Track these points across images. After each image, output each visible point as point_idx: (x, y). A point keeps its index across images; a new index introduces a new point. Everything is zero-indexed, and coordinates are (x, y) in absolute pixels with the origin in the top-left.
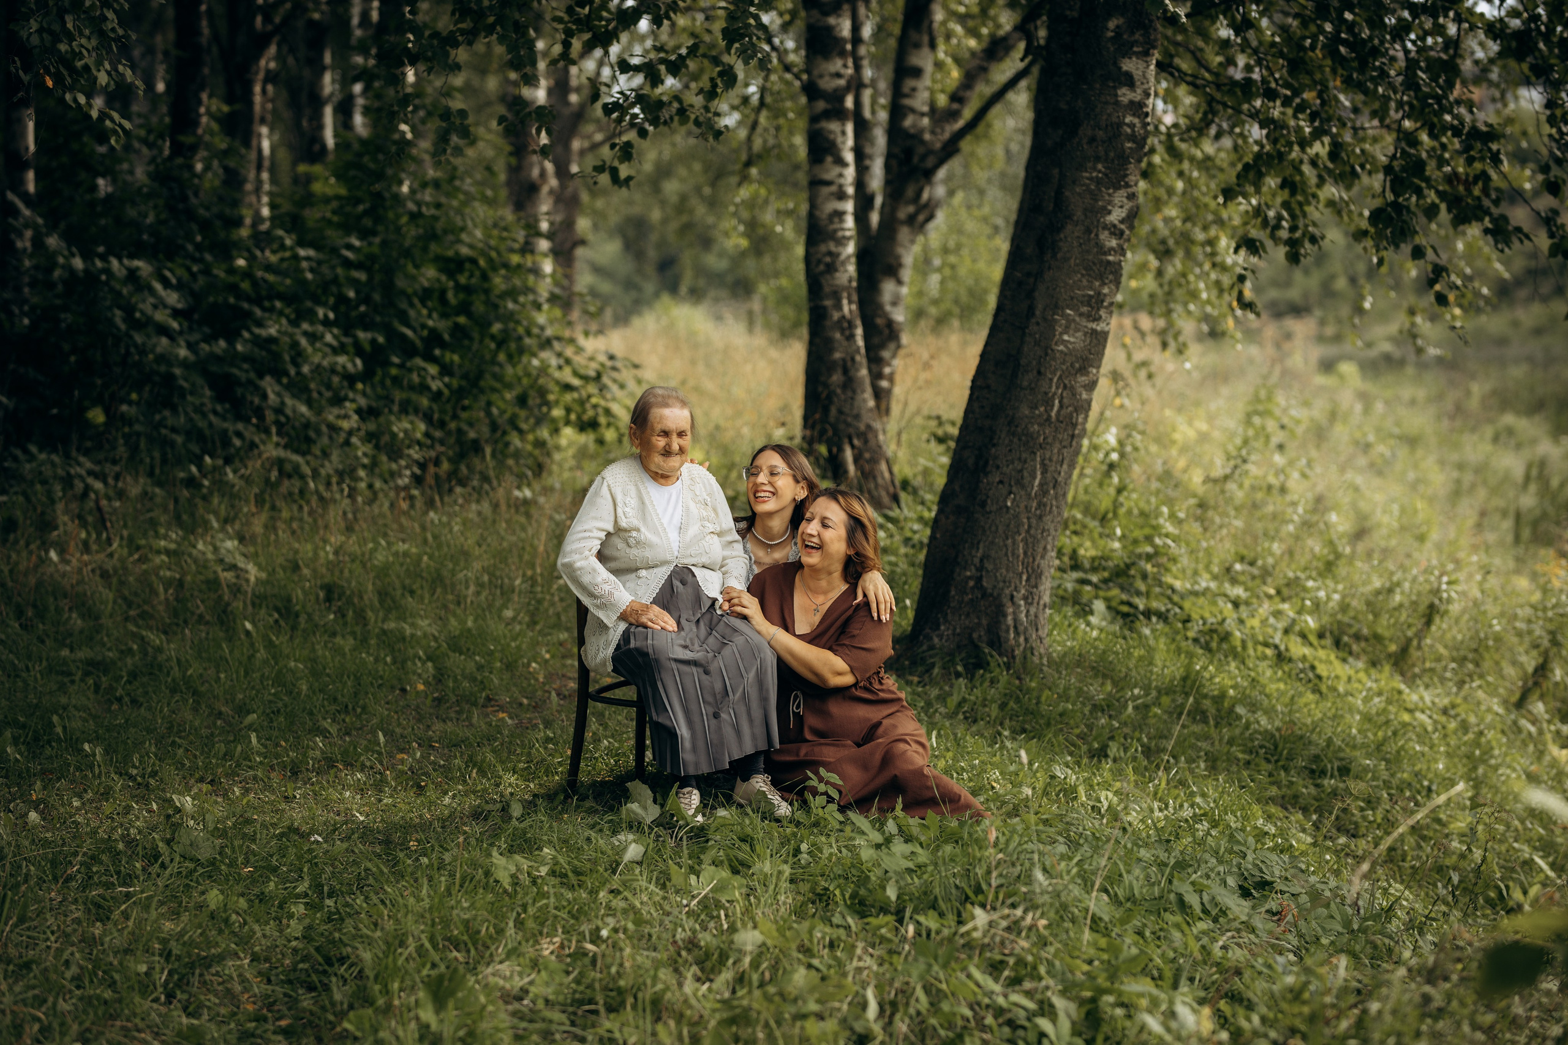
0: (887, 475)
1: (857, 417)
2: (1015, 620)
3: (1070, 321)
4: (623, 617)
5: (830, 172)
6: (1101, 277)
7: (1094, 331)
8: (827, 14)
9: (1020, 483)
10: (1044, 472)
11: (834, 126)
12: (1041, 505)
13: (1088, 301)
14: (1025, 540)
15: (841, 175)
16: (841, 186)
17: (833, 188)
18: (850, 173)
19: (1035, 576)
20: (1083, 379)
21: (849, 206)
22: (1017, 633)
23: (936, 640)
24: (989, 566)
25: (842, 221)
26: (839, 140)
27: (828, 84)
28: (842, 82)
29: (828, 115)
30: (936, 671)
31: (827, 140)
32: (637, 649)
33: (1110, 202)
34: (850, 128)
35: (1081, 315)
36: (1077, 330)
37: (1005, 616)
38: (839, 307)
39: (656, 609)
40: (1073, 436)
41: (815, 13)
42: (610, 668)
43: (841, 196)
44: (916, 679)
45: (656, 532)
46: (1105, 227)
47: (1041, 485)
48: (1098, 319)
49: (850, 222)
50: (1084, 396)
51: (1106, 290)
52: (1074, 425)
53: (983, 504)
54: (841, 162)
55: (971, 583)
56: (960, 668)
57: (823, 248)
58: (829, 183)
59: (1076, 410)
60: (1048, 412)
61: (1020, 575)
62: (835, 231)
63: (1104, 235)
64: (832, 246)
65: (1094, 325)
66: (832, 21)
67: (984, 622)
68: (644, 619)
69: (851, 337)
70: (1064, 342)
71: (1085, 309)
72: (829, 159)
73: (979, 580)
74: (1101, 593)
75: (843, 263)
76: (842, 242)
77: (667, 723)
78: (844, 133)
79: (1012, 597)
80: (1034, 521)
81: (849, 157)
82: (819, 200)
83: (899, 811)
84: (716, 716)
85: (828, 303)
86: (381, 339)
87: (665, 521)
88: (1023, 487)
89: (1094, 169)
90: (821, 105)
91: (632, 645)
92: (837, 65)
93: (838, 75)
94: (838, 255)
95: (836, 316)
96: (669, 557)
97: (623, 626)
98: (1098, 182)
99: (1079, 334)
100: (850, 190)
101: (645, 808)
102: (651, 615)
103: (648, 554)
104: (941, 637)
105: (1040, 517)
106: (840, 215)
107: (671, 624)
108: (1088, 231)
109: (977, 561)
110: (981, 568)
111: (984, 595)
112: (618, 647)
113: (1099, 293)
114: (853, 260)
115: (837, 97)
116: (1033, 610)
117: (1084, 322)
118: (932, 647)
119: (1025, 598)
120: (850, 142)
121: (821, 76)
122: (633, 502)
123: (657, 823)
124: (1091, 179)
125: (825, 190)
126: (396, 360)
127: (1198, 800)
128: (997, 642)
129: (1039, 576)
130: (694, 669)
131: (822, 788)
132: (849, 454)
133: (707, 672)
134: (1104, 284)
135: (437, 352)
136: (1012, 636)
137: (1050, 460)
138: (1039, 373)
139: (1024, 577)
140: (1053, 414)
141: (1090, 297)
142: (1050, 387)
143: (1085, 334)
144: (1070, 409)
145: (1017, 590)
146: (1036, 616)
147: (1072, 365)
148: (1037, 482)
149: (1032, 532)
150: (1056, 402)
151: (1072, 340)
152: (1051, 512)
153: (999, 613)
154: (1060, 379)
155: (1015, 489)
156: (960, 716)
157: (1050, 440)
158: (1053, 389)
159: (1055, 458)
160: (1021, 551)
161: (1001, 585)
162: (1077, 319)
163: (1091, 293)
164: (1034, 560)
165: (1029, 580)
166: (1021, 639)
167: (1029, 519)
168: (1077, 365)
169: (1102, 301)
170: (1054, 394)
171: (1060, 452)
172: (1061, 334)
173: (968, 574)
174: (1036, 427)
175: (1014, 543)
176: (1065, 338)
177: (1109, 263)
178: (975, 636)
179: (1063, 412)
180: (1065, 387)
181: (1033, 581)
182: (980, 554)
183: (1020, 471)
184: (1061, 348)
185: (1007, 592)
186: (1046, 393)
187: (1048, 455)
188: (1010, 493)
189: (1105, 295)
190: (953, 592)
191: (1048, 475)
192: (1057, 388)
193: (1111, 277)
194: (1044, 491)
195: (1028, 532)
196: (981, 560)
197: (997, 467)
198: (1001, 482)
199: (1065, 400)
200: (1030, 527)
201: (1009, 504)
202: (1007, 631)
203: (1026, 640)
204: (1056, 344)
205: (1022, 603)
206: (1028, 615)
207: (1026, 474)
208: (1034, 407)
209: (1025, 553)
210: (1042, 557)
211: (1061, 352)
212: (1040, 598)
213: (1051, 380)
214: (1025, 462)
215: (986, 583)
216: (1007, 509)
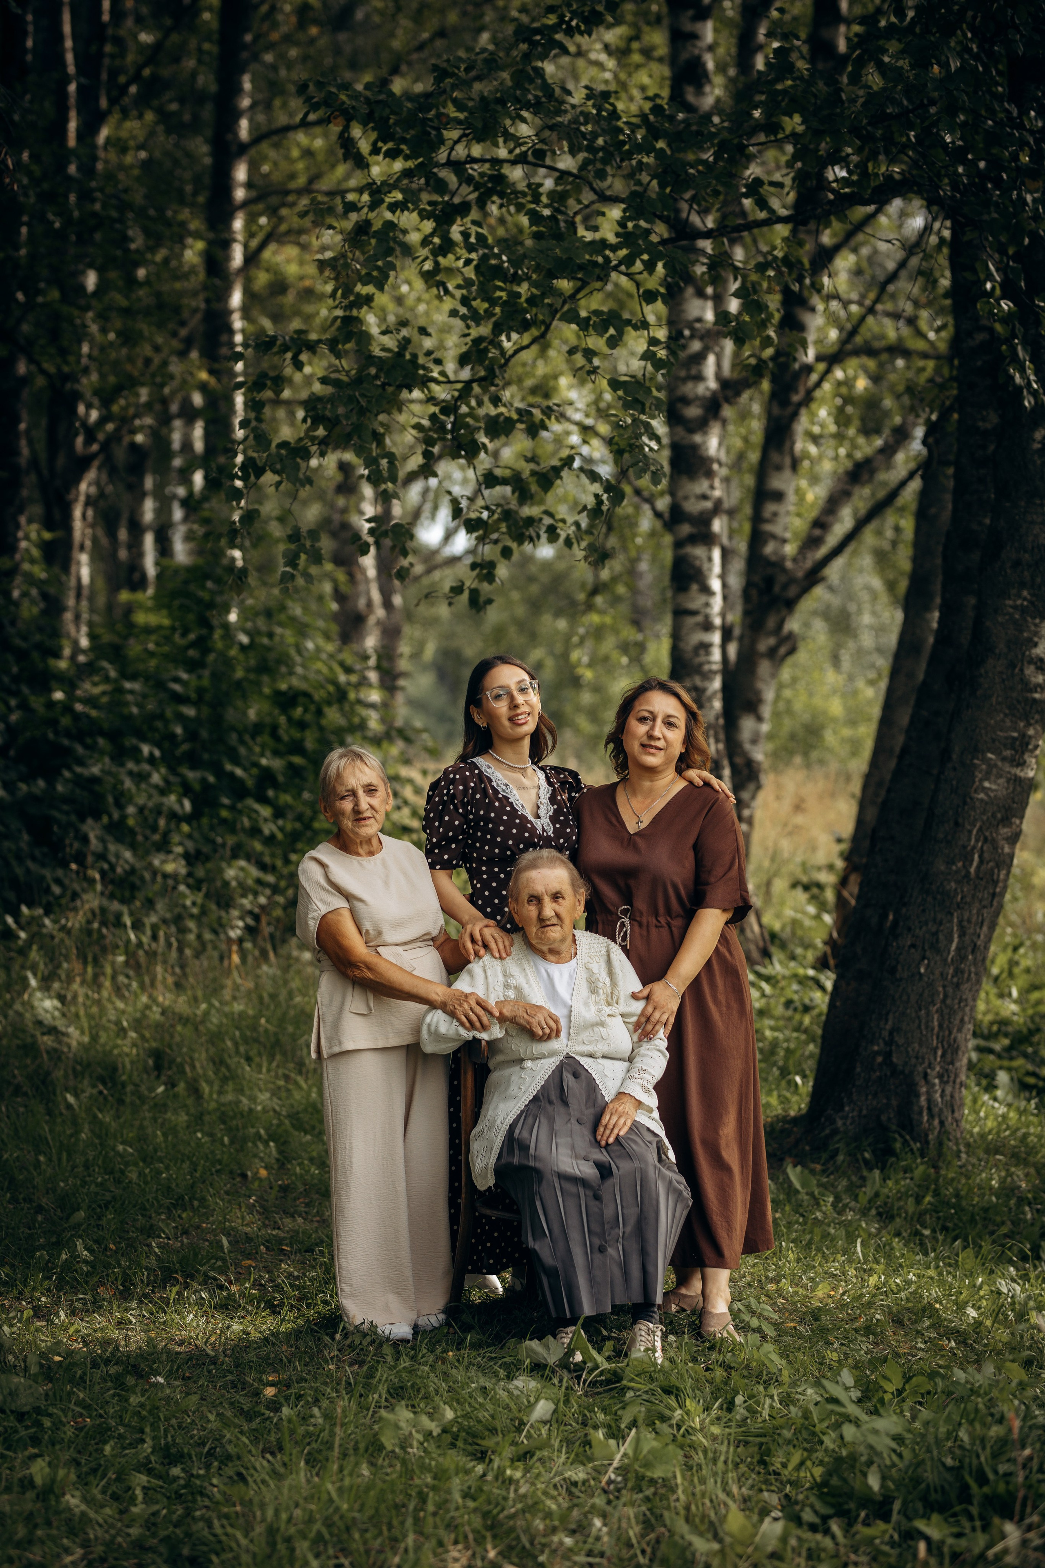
0: (756, 928)
2: (929, 1101)
3: (991, 766)
5: (695, 601)
6: (1026, 718)
7: (1018, 780)
8: (691, 431)
9: (935, 946)
10: (963, 935)
11: (699, 551)
12: (958, 971)
13: (1012, 744)
14: (940, 1012)
15: (707, 605)
16: (707, 617)
17: (699, 619)
18: (717, 603)
19: (952, 1050)
20: (1005, 831)
21: (716, 638)
22: (931, 1116)
23: (840, 1123)
24: (901, 1041)
25: (708, 654)
26: (705, 566)
27: (693, 507)
28: (708, 505)
29: (693, 539)
30: (840, 1158)
31: (693, 566)
33: (1036, 634)
34: (716, 554)
35: (1004, 759)
36: (999, 776)
37: (918, 1096)
40: (994, 895)
41: (680, 431)
43: (708, 626)
44: (818, 1167)
46: (1031, 661)
47: (958, 949)
48: (1022, 764)
49: (716, 655)
50: (1007, 850)
51: (1031, 732)
52: (995, 883)
53: (893, 971)
54: (707, 590)
55: (880, 1059)
56: (868, 1156)
58: (694, 613)
59: (998, 866)
60: (966, 867)
61: (935, 1050)
62: (701, 665)
63: (1030, 670)
64: (698, 681)
65: (1017, 771)
66: (698, 438)
67: (894, 1103)
70: (984, 790)
71: (1008, 753)
72: (695, 587)
73: (888, 1055)
74: (1006, 1063)
75: (710, 699)
76: (707, 676)
78: (710, 559)
79: (926, 1075)
80: (950, 990)
81: (717, 586)
82: (684, 631)
84: (602, 1249)
86: (211, 779)
88: (938, 951)
89: (1019, 596)
90: (686, 529)
92: (702, 486)
93: (705, 497)
94: (704, 690)
98: (1023, 610)
99: (1001, 781)
100: (718, 622)
101: (547, 1347)
104: (845, 1118)
105: (957, 986)
106: (706, 647)
108: (1012, 665)
109: (885, 1034)
110: (890, 1042)
111: (895, 1072)
113: (1023, 735)
114: (719, 695)
115: (705, 520)
116: (948, 1089)
117: (1007, 767)
118: (835, 1132)
119: (940, 1076)
120: (717, 568)
121: (686, 498)
124: (1015, 607)
125: (690, 621)
126: (226, 801)
128: (909, 1124)
129: (956, 1050)
130: (582, 1191)
134: (1029, 725)
135: (271, 793)
136: (925, 1118)
137: (969, 921)
138: (957, 824)
139: (939, 1053)
140: (972, 870)
141: (1014, 739)
142: (969, 840)
143: (1008, 781)
144: (991, 864)
145: (930, 1066)
146: (952, 1096)
147: (994, 815)
148: (954, 946)
149: (949, 1001)
150: (976, 856)
151: (994, 787)
152: (969, 979)
153: (912, 1092)
154: (980, 829)
155: (928, 954)
156: (873, 1212)
157: (968, 900)
158: (973, 842)
159: (974, 919)
160: (936, 1023)
161: (913, 1061)
162: (1000, 764)
163: (1015, 734)
164: (950, 1033)
165: (943, 1056)
166: (936, 1122)
167: (944, 987)
168: (999, 816)
169: (1028, 744)
170: (974, 847)
171: (978, 914)
172: (981, 780)
173: (876, 1048)
174: (953, 884)
175: (928, 1014)
176: (987, 784)
177: (1035, 700)
178: (884, 1118)
179: (983, 868)
180: (986, 840)
181: (949, 1057)
182: (888, 1027)
183: (936, 934)
184: (981, 796)
185: (920, 1069)
186: (964, 847)
187: (966, 915)
188: (924, 958)
189: (1030, 737)
190: (858, 1070)
191: (967, 938)
192: (977, 841)
193: (1037, 717)
194: (961, 956)
195: (944, 1001)
196: (891, 1033)
197: (909, 929)
198: (913, 946)
199: (986, 855)
200: (946, 996)
201: (922, 970)
202: (920, 1113)
203: (942, 1123)
204: (976, 791)
205: (937, 1081)
206: (942, 1096)
207: (941, 937)
208: (951, 862)
209: (940, 1026)
210: (960, 1030)
211: (982, 800)
212: (956, 1076)
213: (970, 832)
214: (941, 923)
215: (896, 1059)
216: (921, 976)
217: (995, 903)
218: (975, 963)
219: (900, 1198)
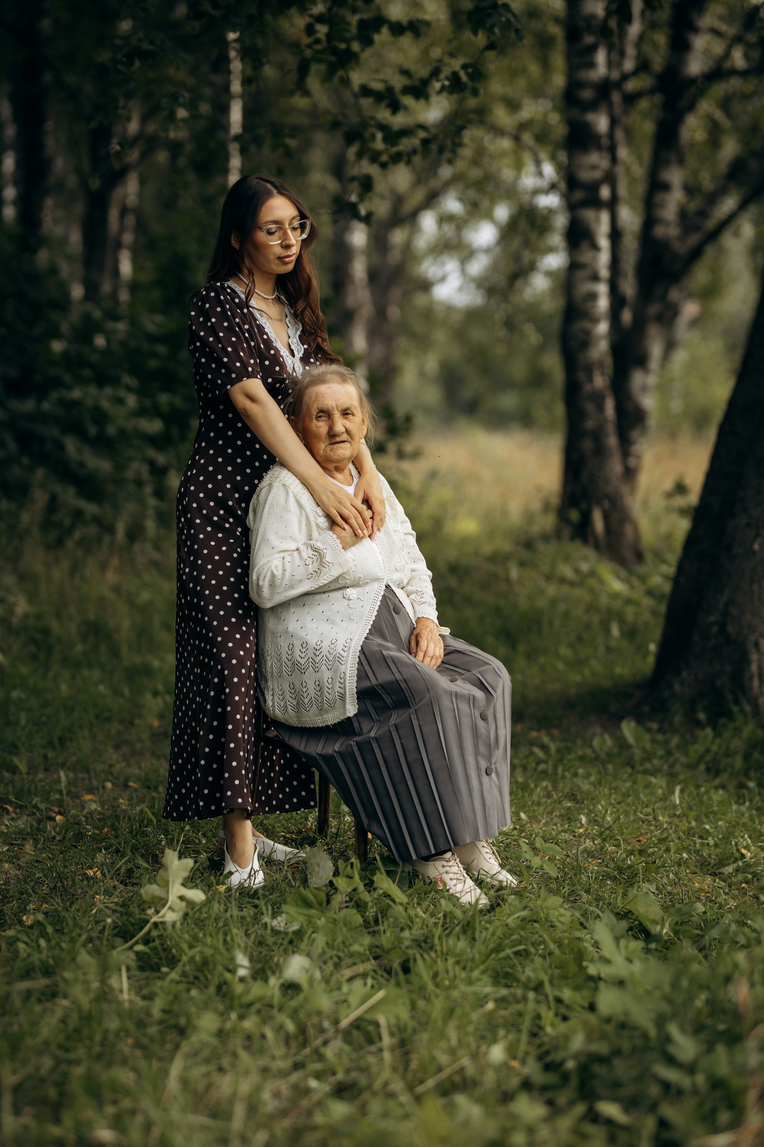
1: (606, 481)
2: (760, 667)
5: (586, 256)
8: (585, 111)
11: (589, 214)
15: (595, 259)
16: (595, 270)
17: (588, 271)
18: (604, 258)
21: (602, 289)
22: (761, 680)
23: (677, 687)
24: (734, 611)
25: (596, 301)
26: (595, 227)
27: (586, 175)
28: (597, 175)
29: (585, 204)
30: (677, 718)
31: (585, 227)
34: (605, 217)
37: (749, 662)
38: (590, 379)
41: (575, 110)
43: (595, 278)
44: (655, 726)
49: (603, 303)
53: (729, 548)
54: (595, 247)
55: (715, 629)
56: (702, 716)
57: (578, 326)
58: (586, 267)
62: (589, 310)
64: (585, 324)
66: (590, 117)
67: (729, 669)
69: (601, 408)
72: (585, 244)
73: (723, 625)
75: (597, 340)
76: (596, 321)
78: (598, 220)
79: (757, 644)
81: (604, 243)
82: (575, 283)
84: (488, 772)
85: (582, 376)
90: (579, 195)
92: (594, 158)
93: (594, 167)
94: (592, 332)
95: (587, 388)
100: (604, 272)
104: (682, 683)
106: (593, 296)
109: (721, 606)
110: (725, 614)
111: (729, 641)
114: (606, 338)
115: (594, 187)
118: (673, 694)
120: (606, 231)
121: (581, 168)
125: (581, 274)
128: (740, 689)
132: (598, 515)
133: (483, 717)
136: (756, 683)
145: (762, 635)
153: (743, 660)
155: (761, 531)
156: (702, 767)
161: (746, 631)
173: (712, 618)
178: (718, 683)
182: (725, 599)
185: (752, 638)
188: (757, 535)
190: (696, 638)
196: (727, 605)
197: (745, 510)
198: (748, 525)
201: (756, 547)
202: (751, 679)
215: (731, 629)
216: (754, 553)
219: (728, 754)
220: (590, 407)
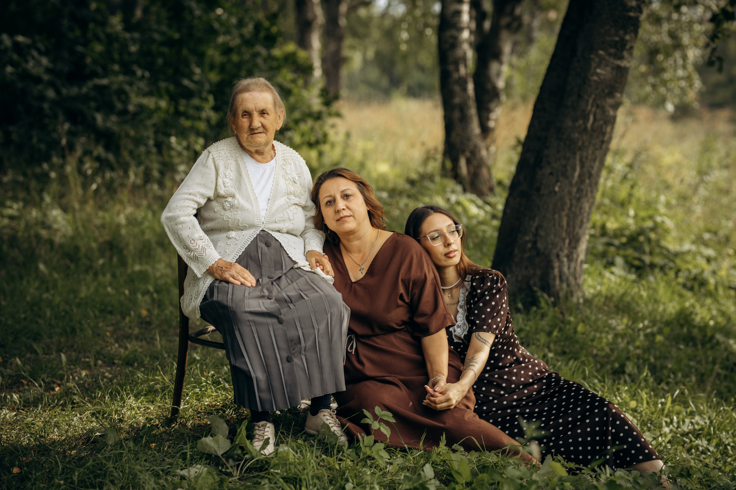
0: (488, 177)
1: (469, 139)
3: (601, 59)
4: (210, 272)
6: (624, 28)
7: (619, 68)
9: (565, 175)
10: (582, 166)
12: (579, 190)
13: (615, 45)
14: (568, 216)
19: (575, 241)
20: (610, 101)
21: (465, 8)
22: (561, 280)
24: (542, 233)
25: (461, 16)
32: (218, 302)
35: (610, 55)
36: (607, 65)
37: (553, 268)
38: (457, 70)
39: (239, 267)
40: (603, 142)
42: (198, 316)
43: (460, 1)
45: (248, 200)
47: (580, 176)
48: (622, 58)
49: (466, 17)
50: (611, 113)
51: (628, 37)
52: (604, 134)
53: (538, 189)
55: (529, 245)
56: (520, 306)
57: (449, 33)
59: (605, 123)
60: (585, 124)
61: (564, 240)
62: (456, 23)
64: (454, 32)
65: (619, 63)
67: (538, 272)
68: (227, 275)
69: (465, 89)
70: (598, 74)
71: (612, 51)
73: (535, 243)
74: (622, 252)
75: (463, 43)
76: (460, 30)
77: (243, 367)
79: (558, 256)
80: (574, 202)
82: (448, 3)
83: (442, 447)
84: (289, 360)
85: (451, 68)
87: (257, 192)
88: (567, 177)
91: (215, 298)
94: (458, 38)
95: (455, 76)
96: (256, 222)
97: (209, 280)
99: (608, 69)
101: (217, 442)
102: (233, 272)
103: (239, 216)
105: (579, 199)
107: (250, 280)
109: (533, 229)
110: (536, 235)
111: (539, 253)
112: (205, 298)
113: (623, 39)
116: (573, 265)
117: (612, 60)
119: (567, 256)
122: (231, 173)
123: (228, 455)
127: (697, 418)
128: (547, 287)
129: (578, 240)
130: (269, 320)
131: (375, 425)
132: (463, 163)
133: (280, 322)
134: (626, 33)
136: (558, 282)
137: (587, 158)
138: (579, 96)
139: (567, 241)
140: (589, 125)
141: (617, 42)
142: (587, 106)
143: (613, 69)
144: (601, 122)
145: (561, 250)
146: (575, 269)
147: (603, 91)
148: (577, 174)
149: (573, 209)
150: (591, 118)
151: (603, 72)
152: (586, 195)
153: (548, 266)
154: (594, 100)
155: (561, 179)
157: (586, 144)
158: (589, 107)
159: (590, 157)
160: (565, 223)
161: (550, 247)
162: (607, 57)
163: (617, 39)
164: (574, 228)
165: (570, 243)
166: (564, 286)
167: (571, 200)
168: (606, 91)
169: (625, 45)
170: (590, 111)
171: (593, 153)
172: (596, 68)
173: (527, 238)
174: (576, 135)
175: (560, 217)
176: (599, 71)
177: (630, 18)
178: (532, 282)
179: (596, 124)
180: (598, 106)
181: (573, 244)
182: (535, 224)
183: (565, 166)
184: (595, 78)
185: (555, 251)
186: (584, 111)
187: (585, 154)
188: (557, 181)
189: (627, 41)
190: (516, 251)
191: (585, 170)
192: (592, 106)
193: (632, 28)
194: (581, 180)
195: (570, 209)
196: (537, 229)
197: (549, 163)
198: (551, 174)
199: (598, 116)
200: (571, 205)
201: (557, 189)
202: (554, 279)
203: (568, 285)
204: (592, 75)
205: (565, 260)
206: (569, 268)
207: (569, 168)
208: (575, 120)
209: (568, 224)
210: (580, 227)
211: (595, 81)
212: (578, 256)
213: (587, 101)
214: (568, 159)
215: (540, 245)
216: (555, 193)
217: (604, 147)
218: (590, 185)
219: (537, 332)
220: (457, 88)
